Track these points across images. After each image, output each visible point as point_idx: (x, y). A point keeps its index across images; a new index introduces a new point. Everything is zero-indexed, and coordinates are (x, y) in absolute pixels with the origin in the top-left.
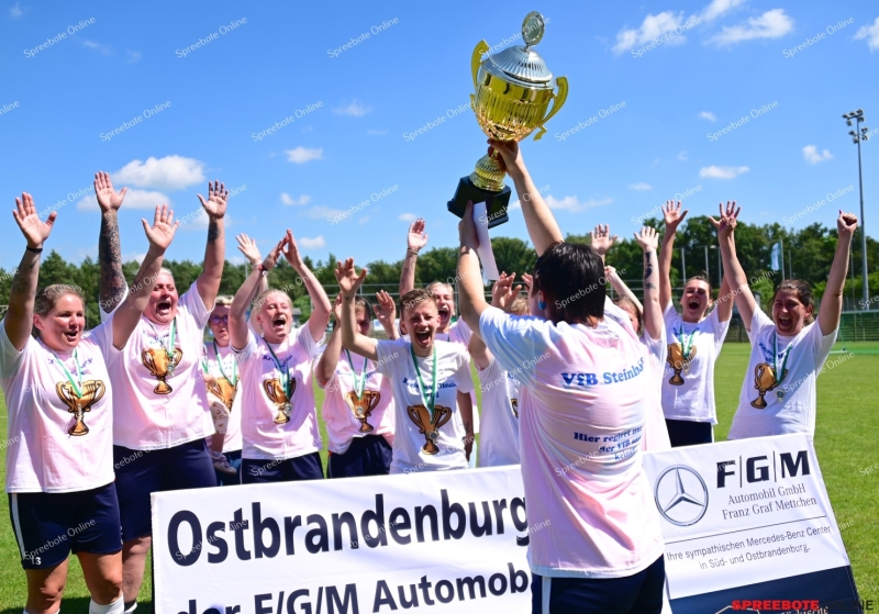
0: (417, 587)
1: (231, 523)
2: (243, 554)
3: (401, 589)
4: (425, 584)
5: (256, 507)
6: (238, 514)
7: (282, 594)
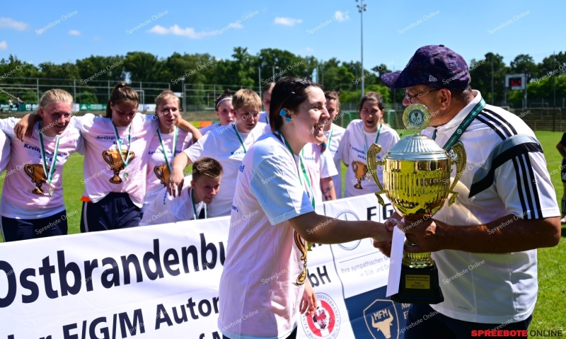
0: (186, 307)
1: (40, 269)
2: (52, 294)
3: (174, 310)
4: (191, 304)
5: (61, 255)
6: (46, 261)
7: (85, 323)
